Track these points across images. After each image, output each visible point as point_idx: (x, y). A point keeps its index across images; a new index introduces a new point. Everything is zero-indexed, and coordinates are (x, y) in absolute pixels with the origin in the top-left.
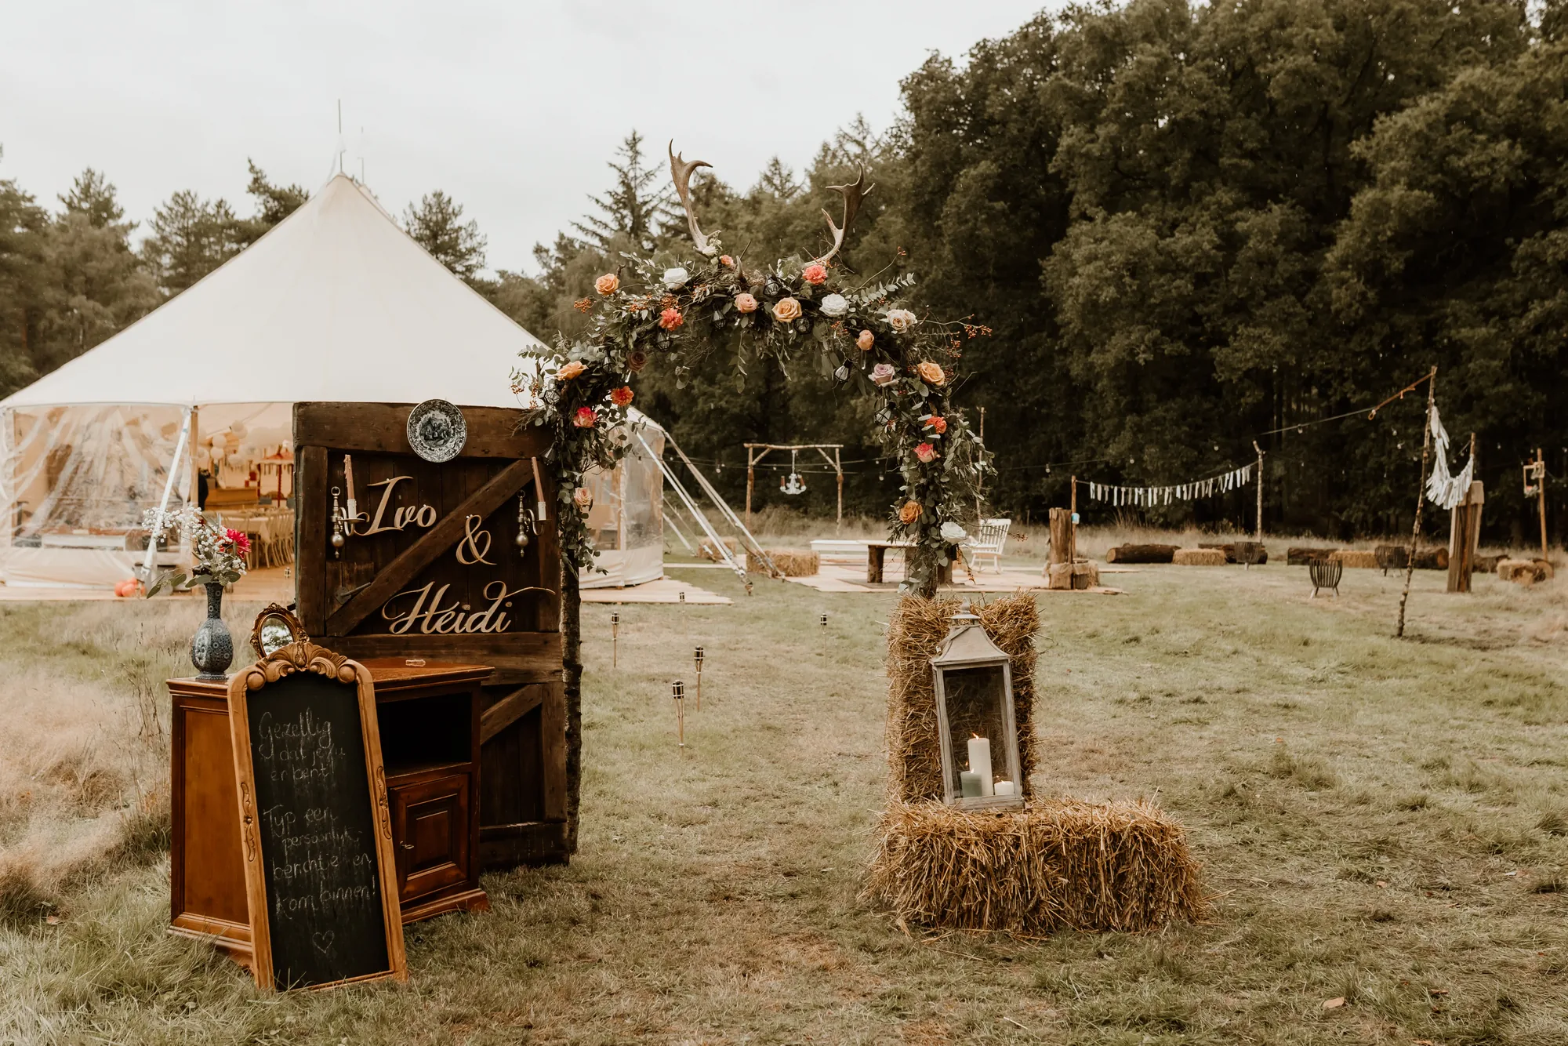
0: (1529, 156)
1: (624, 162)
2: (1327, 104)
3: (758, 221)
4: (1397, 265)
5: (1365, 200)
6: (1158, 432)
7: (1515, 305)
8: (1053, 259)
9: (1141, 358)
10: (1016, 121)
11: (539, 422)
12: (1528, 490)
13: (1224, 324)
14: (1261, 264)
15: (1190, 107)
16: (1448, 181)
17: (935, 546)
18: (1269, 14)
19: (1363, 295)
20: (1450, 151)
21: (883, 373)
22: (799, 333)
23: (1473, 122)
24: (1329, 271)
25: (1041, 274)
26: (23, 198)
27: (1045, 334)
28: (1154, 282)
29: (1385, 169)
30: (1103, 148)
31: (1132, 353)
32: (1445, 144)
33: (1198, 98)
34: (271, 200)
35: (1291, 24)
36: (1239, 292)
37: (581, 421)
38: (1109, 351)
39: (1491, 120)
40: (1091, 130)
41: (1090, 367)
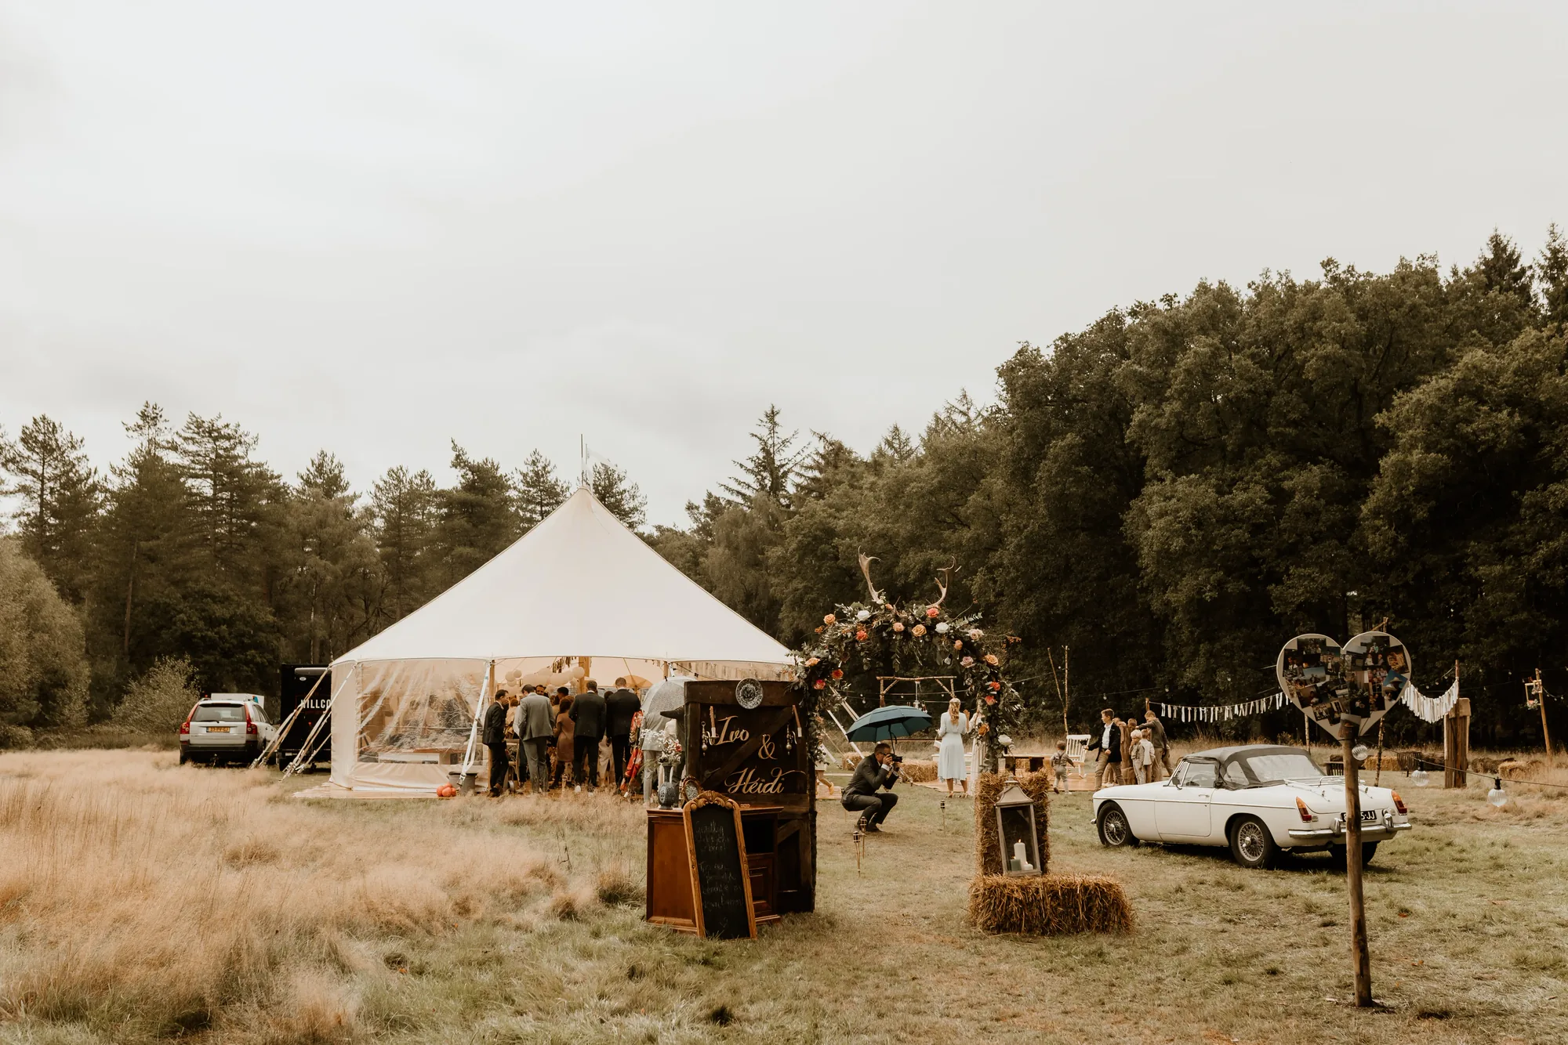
0: (1528, 421)
1: (764, 432)
2: (1356, 380)
3: (880, 483)
4: (1421, 514)
5: (1389, 462)
6: (1227, 658)
7: (1527, 545)
8: (1132, 513)
9: (1208, 596)
10: (1095, 400)
11: (796, 688)
12: (1530, 704)
13: (1278, 565)
14: (1308, 515)
15: (1240, 387)
16: (1459, 444)
17: (996, 747)
18: (1301, 311)
19: (1395, 541)
20: (1458, 420)
21: (968, 661)
22: (926, 642)
23: (1479, 396)
24: (1364, 519)
25: (1122, 526)
26: (272, 477)
27: (1128, 575)
28: (1216, 532)
29: (1404, 438)
30: (1169, 422)
31: (1200, 592)
32: (1454, 414)
33: (1246, 380)
34: (470, 473)
35: (1320, 318)
36: (1289, 538)
37: (818, 686)
38: (1181, 590)
39: (1496, 391)
40: (1158, 407)
41: (1167, 603)
